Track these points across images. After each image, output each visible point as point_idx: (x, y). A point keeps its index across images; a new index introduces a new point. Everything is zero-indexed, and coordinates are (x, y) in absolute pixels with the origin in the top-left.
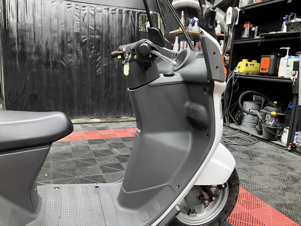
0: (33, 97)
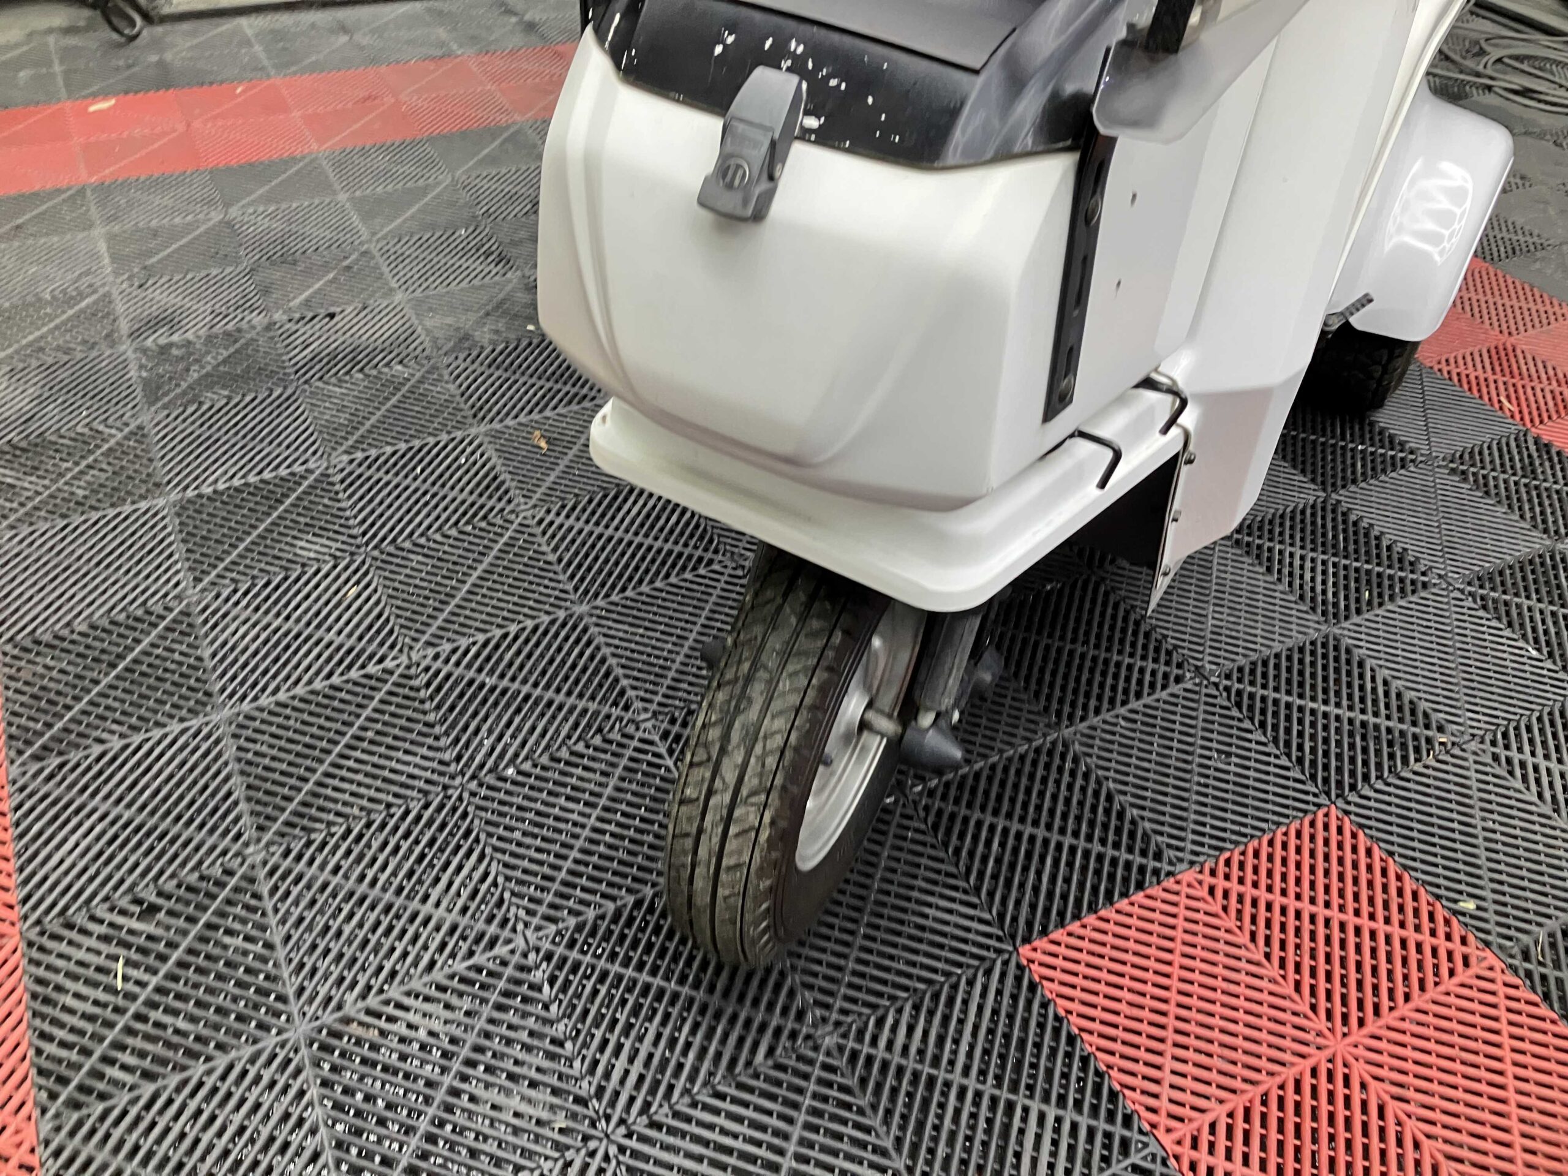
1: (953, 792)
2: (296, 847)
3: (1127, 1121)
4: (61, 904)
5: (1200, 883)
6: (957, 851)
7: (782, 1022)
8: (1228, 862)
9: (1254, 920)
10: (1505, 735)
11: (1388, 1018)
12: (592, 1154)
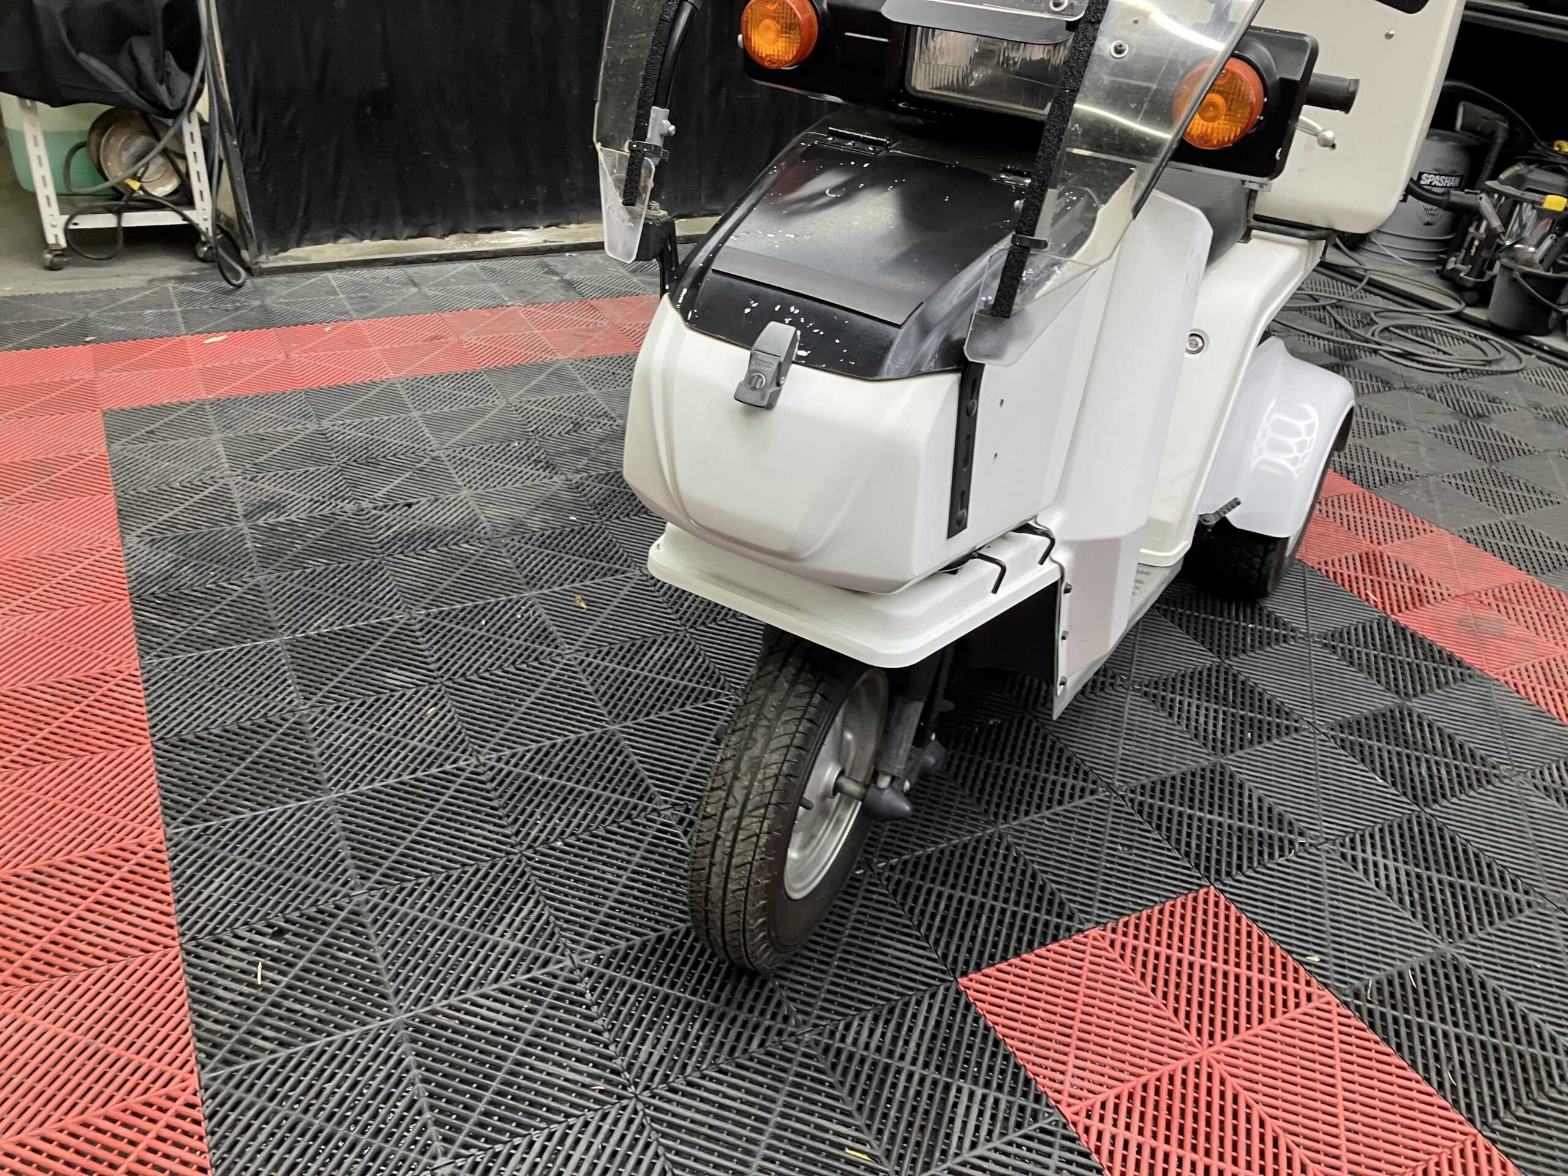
0: (369, 109)
1: (910, 867)
2: (392, 892)
3: (1037, 1099)
4: (212, 925)
5: (1103, 937)
6: (912, 910)
7: (771, 1023)
8: (1126, 925)
9: (1144, 965)
10: (1352, 840)
11: (1244, 1034)
12: (624, 1108)
